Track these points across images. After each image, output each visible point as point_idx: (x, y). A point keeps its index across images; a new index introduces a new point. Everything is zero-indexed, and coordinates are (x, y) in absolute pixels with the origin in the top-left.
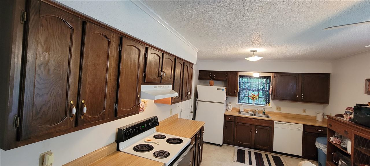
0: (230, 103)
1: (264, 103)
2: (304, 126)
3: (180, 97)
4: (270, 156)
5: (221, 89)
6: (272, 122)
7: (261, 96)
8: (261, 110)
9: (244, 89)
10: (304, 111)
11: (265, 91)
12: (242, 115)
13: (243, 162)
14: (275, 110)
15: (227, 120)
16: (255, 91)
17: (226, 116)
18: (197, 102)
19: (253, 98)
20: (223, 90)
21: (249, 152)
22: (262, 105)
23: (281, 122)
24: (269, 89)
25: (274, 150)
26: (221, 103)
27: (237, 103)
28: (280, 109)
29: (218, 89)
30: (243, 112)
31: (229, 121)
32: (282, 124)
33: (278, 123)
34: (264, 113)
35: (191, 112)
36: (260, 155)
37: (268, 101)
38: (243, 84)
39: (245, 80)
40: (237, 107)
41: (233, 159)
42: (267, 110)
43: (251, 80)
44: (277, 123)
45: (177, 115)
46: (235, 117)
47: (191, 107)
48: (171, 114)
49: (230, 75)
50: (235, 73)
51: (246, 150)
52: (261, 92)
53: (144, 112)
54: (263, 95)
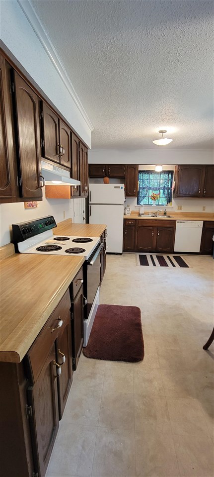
0: (128, 206)
1: (165, 203)
2: (204, 222)
3: (78, 191)
4: (171, 257)
5: (119, 187)
6: (174, 222)
7: (162, 195)
8: (162, 211)
9: (144, 188)
10: (204, 209)
11: (167, 188)
12: (143, 217)
13: (147, 264)
14: (176, 210)
15: (126, 224)
16: (155, 189)
17: (125, 220)
18: (89, 205)
19: (154, 198)
20: (122, 188)
21: (151, 256)
22: (163, 205)
23: (182, 221)
24: (171, 187)
25: (175, 251)
26: (120, 204)
27: (136, 205)
28: (181, 209)
29: (115, 187)
30: (143, 214)
31: (130, 226)
32: (184, 222)
33: (181, 222)
34: (165, 214)
35: (84, 219)
36: (162, 257)
37: (169, 201)
38: (143, 181)
39: (146, 176)
40: (136, 210)
41: (137, 263)
42: (168, 211)
43: (152, 176)
44: (178, 222)
45: (70, 220)
46: (136, 220)
47: (84, 212)
48: (64, 217)
49: (129, 170)
50: (135, 167)
51: (148, 255)
52: (162, 191)
53: (37, 208)
54: (164, 194)
